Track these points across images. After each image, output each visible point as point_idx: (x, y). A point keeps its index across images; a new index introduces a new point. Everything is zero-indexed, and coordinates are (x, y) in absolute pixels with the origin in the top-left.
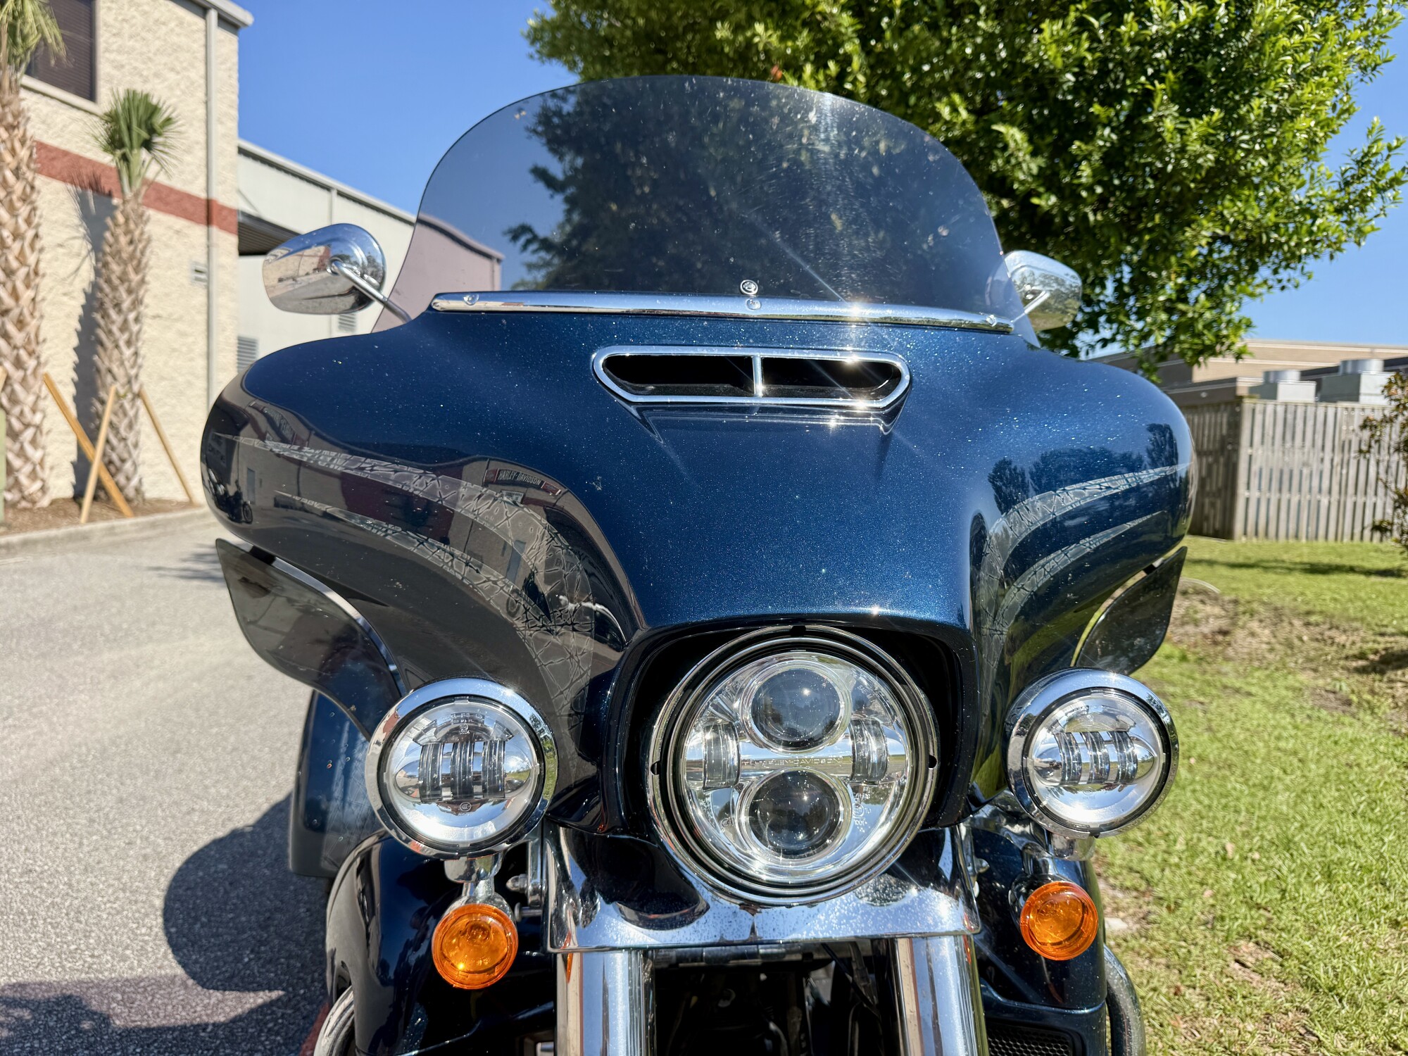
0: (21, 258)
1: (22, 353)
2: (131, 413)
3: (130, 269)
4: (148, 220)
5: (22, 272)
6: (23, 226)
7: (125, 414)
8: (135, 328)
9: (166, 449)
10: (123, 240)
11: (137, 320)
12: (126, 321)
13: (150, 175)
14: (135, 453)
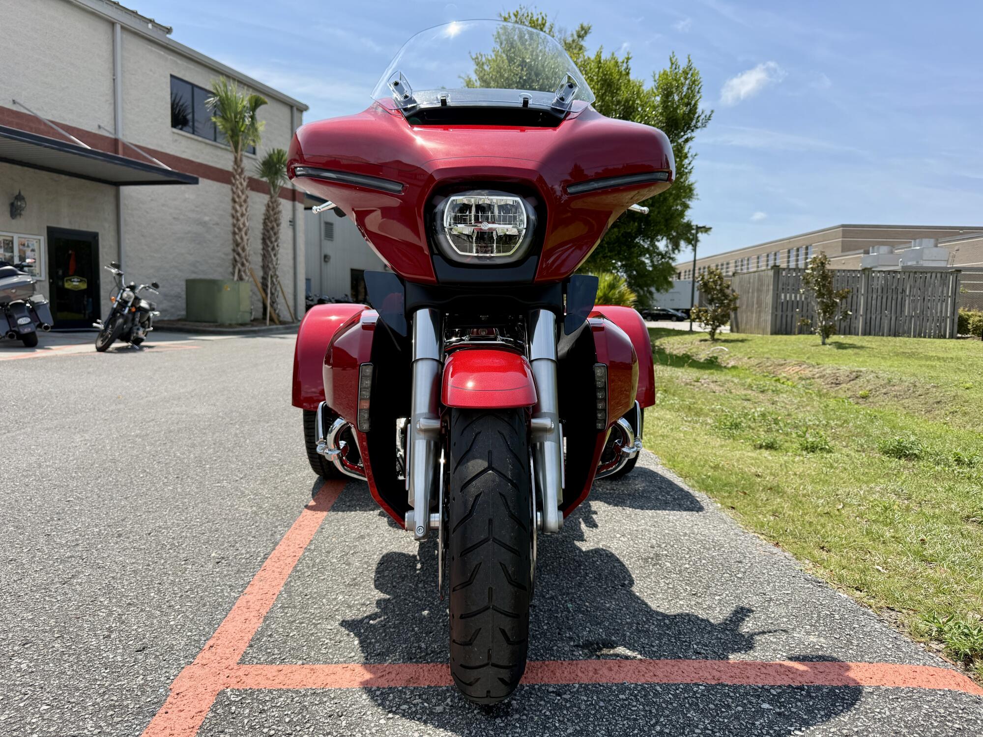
0: (244, 224)
1: (244, 260)
3: (275, 225)
5: (244, 230)
6: (244, 212)
8: (277, 248)
9: (285, 298)
11: (277, 246)
14: (277, 300)
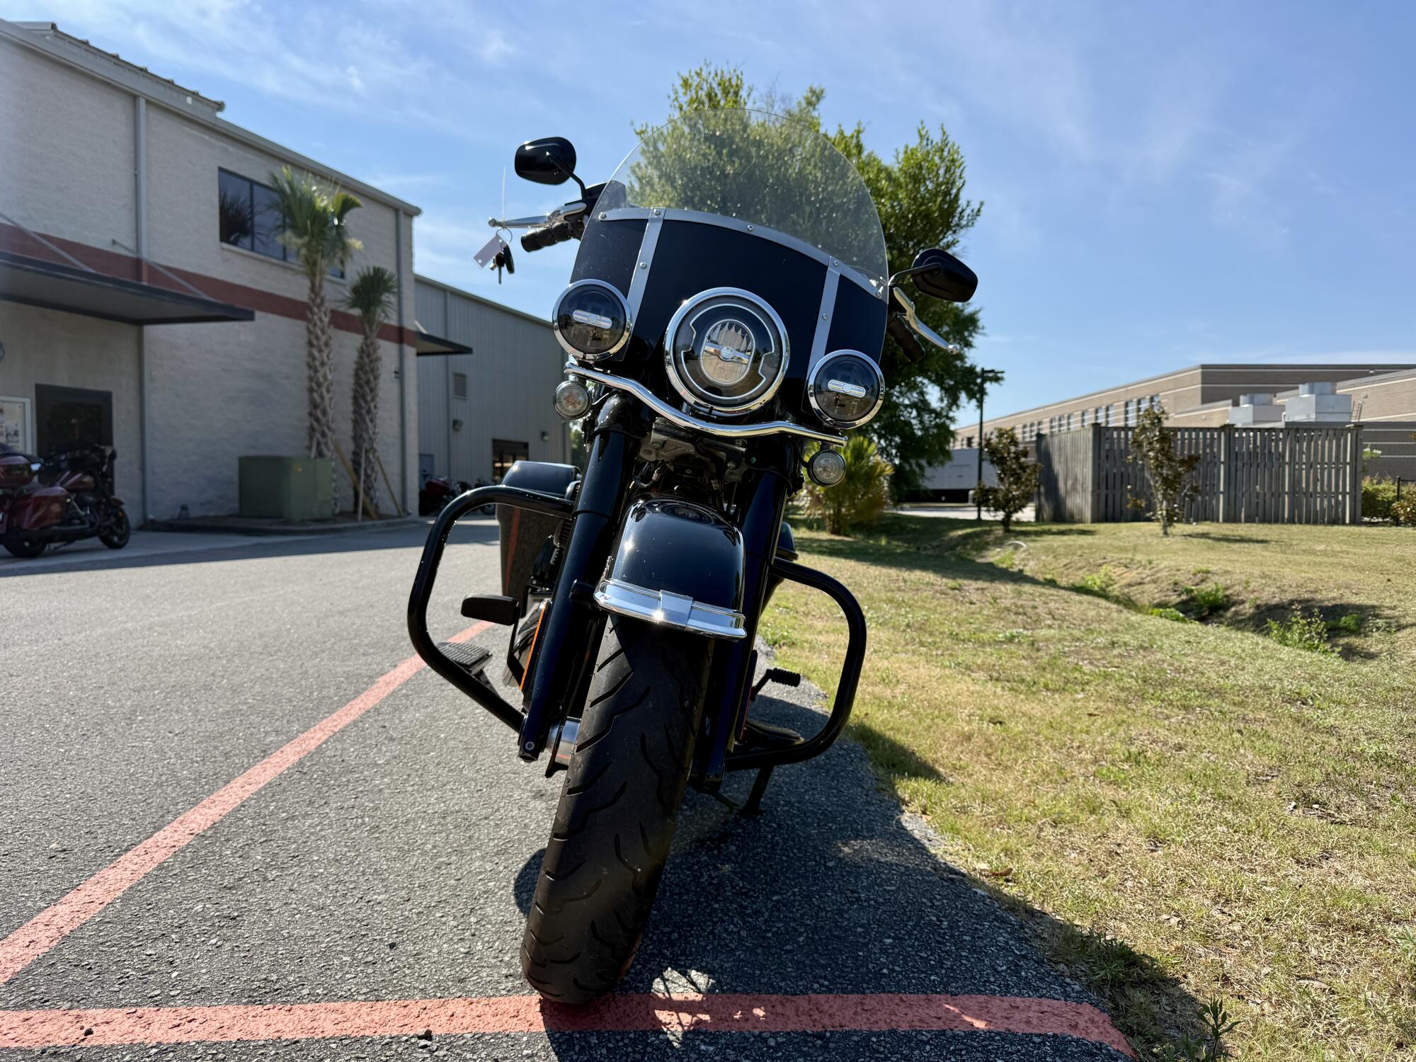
1: (326, 429)
2: (373, 460)
3: (372, 378)
4: (379, 347)
7: (370, 462)
8: (374, 411)
9: (387, 483)
10: (366, 360)
12: (369, 408)
13: (381, 319)
